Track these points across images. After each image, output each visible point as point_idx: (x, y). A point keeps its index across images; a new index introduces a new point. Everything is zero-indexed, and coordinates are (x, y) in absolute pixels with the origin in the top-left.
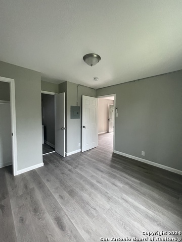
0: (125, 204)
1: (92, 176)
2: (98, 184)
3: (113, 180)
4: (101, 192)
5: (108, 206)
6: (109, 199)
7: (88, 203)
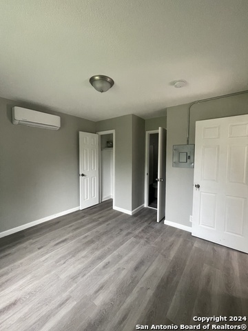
0: (59, 300)
1: (120, 257)
2: (101, 264)
3: (112, 288)
4: (87, 268)
5: (63, 276)
6: (74, 278)
7: (73, 256)
